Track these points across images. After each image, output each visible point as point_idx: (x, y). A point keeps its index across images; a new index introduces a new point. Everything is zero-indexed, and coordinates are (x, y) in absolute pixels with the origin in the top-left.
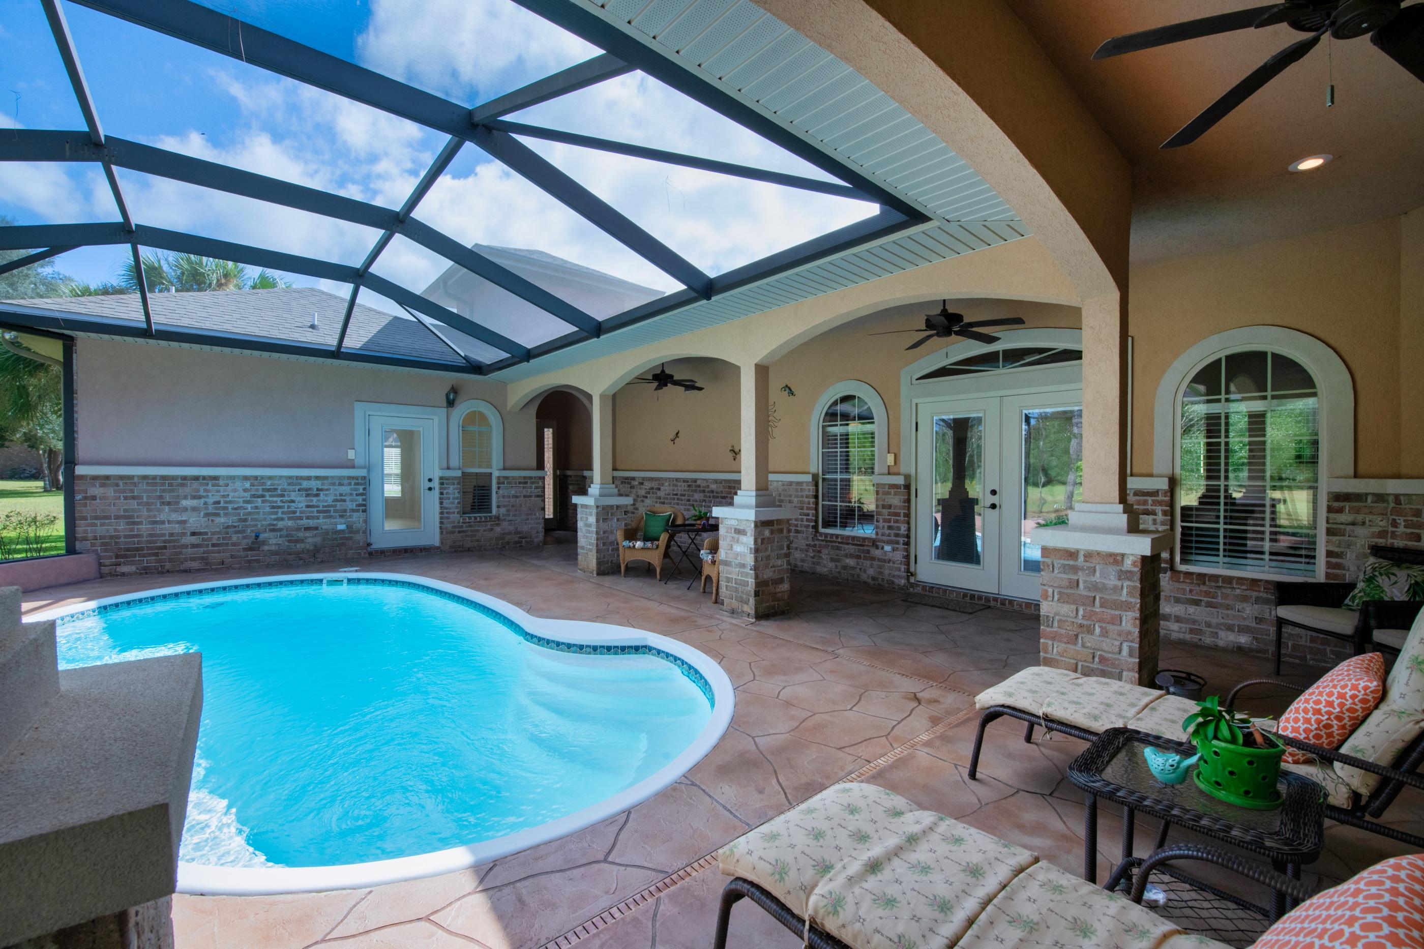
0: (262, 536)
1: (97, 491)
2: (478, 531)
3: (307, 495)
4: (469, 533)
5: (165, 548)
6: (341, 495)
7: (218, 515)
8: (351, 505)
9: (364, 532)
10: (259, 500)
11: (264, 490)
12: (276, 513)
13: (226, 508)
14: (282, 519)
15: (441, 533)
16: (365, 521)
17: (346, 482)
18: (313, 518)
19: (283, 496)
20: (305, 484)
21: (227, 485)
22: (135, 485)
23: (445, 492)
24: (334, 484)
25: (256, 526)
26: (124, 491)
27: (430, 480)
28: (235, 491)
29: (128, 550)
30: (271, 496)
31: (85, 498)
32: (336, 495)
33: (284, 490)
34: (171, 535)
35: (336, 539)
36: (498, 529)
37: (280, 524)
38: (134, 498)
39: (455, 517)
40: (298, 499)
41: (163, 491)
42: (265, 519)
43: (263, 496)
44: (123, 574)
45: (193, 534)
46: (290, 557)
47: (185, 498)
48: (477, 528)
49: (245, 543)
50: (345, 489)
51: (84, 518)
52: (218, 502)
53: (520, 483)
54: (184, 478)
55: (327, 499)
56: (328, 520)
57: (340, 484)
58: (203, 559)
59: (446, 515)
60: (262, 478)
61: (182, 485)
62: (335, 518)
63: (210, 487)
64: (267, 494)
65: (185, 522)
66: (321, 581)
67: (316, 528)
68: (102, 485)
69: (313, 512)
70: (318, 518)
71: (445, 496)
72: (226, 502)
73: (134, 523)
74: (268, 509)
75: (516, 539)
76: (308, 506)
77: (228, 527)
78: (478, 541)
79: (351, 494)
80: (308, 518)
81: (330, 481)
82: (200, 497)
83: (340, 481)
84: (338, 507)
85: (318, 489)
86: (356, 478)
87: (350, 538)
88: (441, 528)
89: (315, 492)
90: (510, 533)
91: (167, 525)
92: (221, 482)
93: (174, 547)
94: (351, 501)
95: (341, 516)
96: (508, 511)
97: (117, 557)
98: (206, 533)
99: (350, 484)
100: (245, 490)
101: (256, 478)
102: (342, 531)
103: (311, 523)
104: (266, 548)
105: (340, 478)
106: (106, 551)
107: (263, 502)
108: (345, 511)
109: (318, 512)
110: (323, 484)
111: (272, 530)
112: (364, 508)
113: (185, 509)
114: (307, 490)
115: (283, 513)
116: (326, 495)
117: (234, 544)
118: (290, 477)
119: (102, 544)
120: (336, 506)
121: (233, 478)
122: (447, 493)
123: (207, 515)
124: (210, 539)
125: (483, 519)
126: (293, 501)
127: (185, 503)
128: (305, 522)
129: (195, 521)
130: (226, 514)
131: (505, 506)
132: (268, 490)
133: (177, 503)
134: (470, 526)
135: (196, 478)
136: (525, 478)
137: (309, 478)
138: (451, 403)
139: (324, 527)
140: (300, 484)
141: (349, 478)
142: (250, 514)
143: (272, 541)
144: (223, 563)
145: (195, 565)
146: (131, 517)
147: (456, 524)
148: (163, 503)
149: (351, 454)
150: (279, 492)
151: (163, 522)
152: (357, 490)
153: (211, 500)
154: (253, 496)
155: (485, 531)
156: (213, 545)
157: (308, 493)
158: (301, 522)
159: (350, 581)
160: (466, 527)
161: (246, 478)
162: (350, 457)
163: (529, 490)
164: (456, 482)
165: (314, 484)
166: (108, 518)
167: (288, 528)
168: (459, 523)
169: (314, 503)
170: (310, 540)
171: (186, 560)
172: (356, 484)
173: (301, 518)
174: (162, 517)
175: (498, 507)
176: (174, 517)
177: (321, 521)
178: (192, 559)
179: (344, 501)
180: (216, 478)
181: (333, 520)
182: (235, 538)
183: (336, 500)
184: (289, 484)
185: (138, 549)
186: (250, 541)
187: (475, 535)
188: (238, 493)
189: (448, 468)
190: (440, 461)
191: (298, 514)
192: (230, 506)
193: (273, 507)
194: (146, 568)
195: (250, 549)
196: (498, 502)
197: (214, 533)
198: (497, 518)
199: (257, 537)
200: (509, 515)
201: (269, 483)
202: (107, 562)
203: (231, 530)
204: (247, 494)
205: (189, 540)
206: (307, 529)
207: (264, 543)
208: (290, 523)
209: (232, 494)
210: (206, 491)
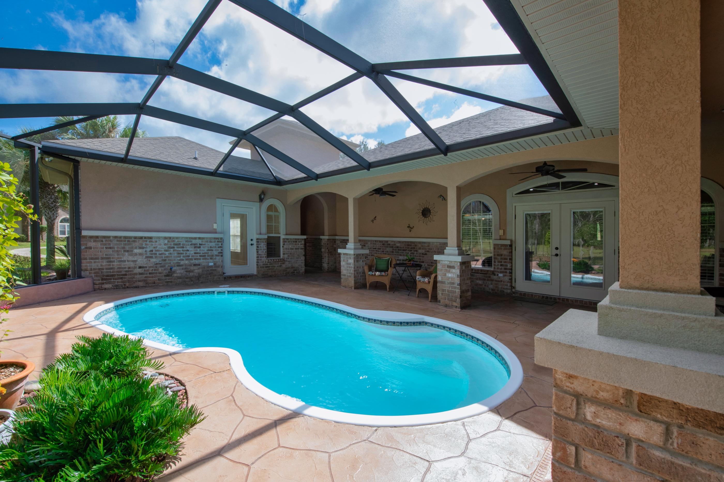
0: (174, 269)
1: (92, 244)
2: (275, 266)
4: (271, 268)
5: (126, 275)
6: (211, 247)
7: (152, 257)
8: (215, 253)
9: (222, 267)
10: (172, 250)
11: (174, 244)
12: (180, 257)
13: (156, 254)
14: (183, 260)
15: (258, 267)
16: (222, 261)
17: (213, 240)
18: (197, 259)
19: (183, 247)
20: (194, 242)
21: (156, 242)
22: (111, 241)
23: (259, 246)
24: (207, 242)
25: (170, 263)
26: (105, 244)
27: (252, 240)
28: (160, 245)
29: (108, 276)
30: (178, 248)
31: (86, 248)
32: (208, 247)
33: (183, 244)
34: (129, 268)
35: (208, 270)
36: (284, 266)
37: (182, 263)
38: (110, 248)
39: (264, 259)
40: (191, 249)
42: (175, 260)
43: (174, 248)
44: (105, 289)
45: (140, 267)
47: (136, 248)
48: (274, 265)
49: (165, 272)
50: (213, 244)
51: (86, 259)
52: (152, 251)
54: (135, 238)
55: (204, 249)
56: (205, 261)
57: (211, 242)
58: (145, 281)
59: (260, 258)
60: (173, 238)
61: (134, 241)
62: (208, 259)
63: (148, 243)
64: (175, 246)
65: (135, 261)
66: (214, 292)
67: (199, 265)
68: (95, 241)
69: (197, 256)
70: (200, 259)
71: (259, 248)
72: (156, 251)
73: (111, 262)
74: (176, 255)
75: (292, 271)
76: (195, 253)
77: (157, 264)
78: (275, 272)
79: (216, 247)
80: (195, 259)
81: (205, 240)
82: (143, 248)
83: (210, 241)
84: (209, 254)
85: (200, 244)
86: (217, 238)
87: (215, 270)
88: (257, 265)
89: (198, 246)
90: (289, 268)
91: (127, 263)
92: (153, 240)
93: (130, 274)
94: (216, 250)
95: (211, 259)
96: (288, 256)
97: (102, 280)
98: (146, 267)
99: (215, 242)
100: (165, 244)
101: (170, 238)
102: (211, 266)
103: (197, 262)
104: (175, 275)
105: (210, 238)
106: (97, 276)
107: (174, 251)
108: (213, 256)
109: (200, 256)
110: (202, 242)
111: (178, 266)
112: (221, 254)
113: (136, 254)
114: (195, 244)
115: (183, 257)
116: (204, 247)
117: (160, 273)
118: (187, 238)
119: (95, 273)
120: (208, 253)
121: (159, 238)
123: (147, 257)
124: (148, 270)
125: (277, 260)
126: (188, 251)
127: (136, 251)
128: (194, 262)
129: (141, 261)
130: (156, 257)
131: (287, 254)
132: (176, 244)
133: (132, 251)
134: (271, 264)
135: (141, 238)
136: (296, 239)
137: (195, 238)
138: (261, 200)
139: (203, 264)
140: (191, 242)
141: (215, 238)
142: (167, 257)
143: (178, 272)
144: (154, 283)
145: (141, 284)
146: (109, 258)
147: (264, 263)
148: (125, 251)
149: (215, 226)
150: (181, 246)
151: (125, 261)
152: (218, 245)
153: (148, 250)
154: (169, 247)
155: (278, 266)
156: (150, 273)
157: (195, 246)
158: (192, 262)
159: (229, 292)
160: (269, 264)
161: (165, 238)
162: (214, 228)
163: (298, 246)
164: (264, 241)
165: (198, 242)
167: (186, 265)
168: (266, 262)
169: (198, 252)
170: (196, 271)
171: (136, 281)
172: (218, 242)
173: (192, 259)
174: (125, 258)
175: (284, 254)
176: (131, 258)
177: (201, 261)
178: (139, 281)
179: (212, 250)
180: (151, 238)
181: (207, 261)
182: (160, 269)
183: (209, 250)
184: (186, 241)
185: (112, 276)
186: (167, 271)
187: (273, 269)
188: (161, 246)
189: (260, 234)
190: (256, 230)
191: (190, 257)
192: (158, 253)
193: (179, 254)
194: (117, 286)
195: (167, 276)
196: (284, 252)
197: (150, 267)
198: (284, 260)
199: (171, 269)
200: (289, 258)
201: (176, 241)
202: (97, 282)
203: (158, 266)
204: (166, 247)
205: (138, 271)
206: (195, 265)
207: (174, 272)
208: (187, 262)
209: (159, 247)
210: (146, 244)
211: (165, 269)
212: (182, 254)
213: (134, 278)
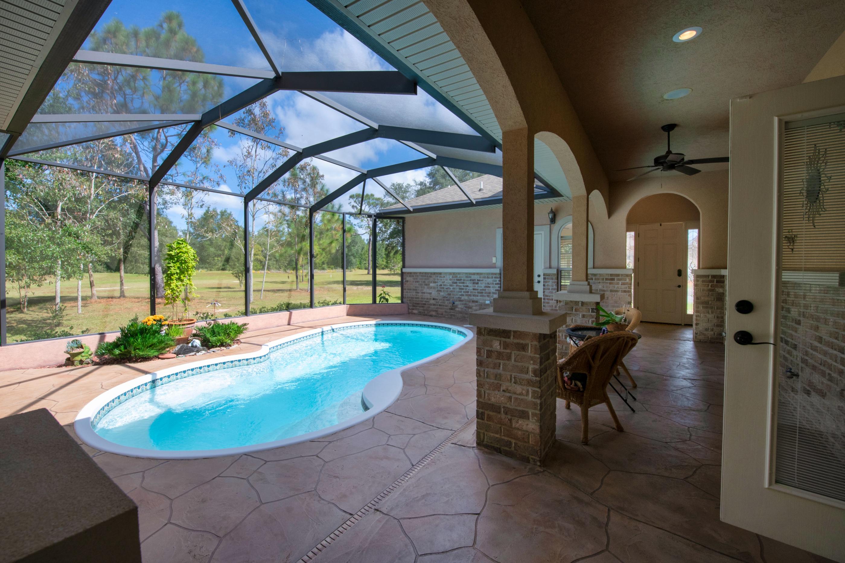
0: (456, 303)
3: (474, 283)
5: (425, 304)
6: (488, 284)
7: (441, 291)
8: (492, 290)
10: (455, 285)
11: (457, 280)
12: (461, 292)
13: (443, 288)
14: (463, 295)
19: (463, 283)
20: (473, 277)
21: (444, 277)
22: (418, 276)
23: (546, 284)
24: (485, 277)
25: (453, 298)
26: (414, 279)
27: (539, 276)
28: (447, 280)
29: (416, 304)
30: (459, 283)
31: (405, 281)
32: (486, 284)
33: (464, 280)
34: (427, 299)
37: (463, 298)
38: (417, 282)
40: (470, 285)
41: (425, 279)
42: (457, 295)
43: (456, 283)
44: (414, 314)
45: (434, 299)
46: (466, 316)
47: (431, 282)
49: (450, 306)
50: (490, 280)
51: (405, 289)
52: (441, 285)
53: (607, 279)
54: (431, 273)
55: (482, 285)
56: (482, 298)
57: (488, 278)
58: (436, 311)
59: (546, 301)
60: (456, 273)
61: (431, 277)
62: (485, 297)
63: (439, 278)
64: (458, 282)
65: (430, 293)
66: (450, 329)
67: (477, 302)
68: (410, 276)
69: (475, 292)
70: (477, 296)
71: (546, 287)
72: (444, 285)
73: (417, 293)
74: (458, 290)
76: (474, 289)
77: (444, 297)
79: (493, 284)
80: (474, 296)
81: (483, 275)
82: (436, 282)
83: (488, 276)
84: (487, 291)
85: (478, 280)
86: (495, 274)
89: (477, 282)
91: (426, 294)
92: (442, 275)
93: (428, 304)
94: (493, 287)
95: (488, 296)
97: (413, 306)
98: (437, 299)
99: (492, 278)
100: (450, 280)
101: (454, 273)
102: (488, 305)
103: (475, 298)
104: (457, 309)
105: (488, 274)
106: (410, 303)
107: (457, 286)
108: (490, 293)
109: (478, 293)
110: (480, 277)
111: (460, 301)
113: (431, 288)
114: (473, 280)
115: (464, 292)
116: (481, 283)
117: (446, 306)
118: (466, 273)
119: (410, 300)
120: (485, 290)
121: (446, 273)
122: (548, 285)
123: (438, 291)
124: (438, 302)
126: (467, 286)
127: (432, 285)
128: (472, 298)
129: (434, 293)
130: (444, 291)
132: (459, 280)
133: (429, 285)
135: (434, 273)
136: (611, 275)
137: (474, 274)
139: (481, 301)
140: (470, 277)
141: (492, 274)
142: (451, 291)
143: (460, 306)
144: (442, 314)
145: (434, 313)
146: (416, 290)
148: (425, 285)
149: (494, 260)
150: (462, 281)
151: (424, 293)
152: (495, 281)
153: (439, 284)
154: (453, 283)
156: (440, 305)
158: (470, 298)
159: (458, 332)
161: (450, 274)
162: (494, 262)
163: (616, 286)
164: (554, 277)
165: (476, 277)
166: (410, 290)
167: (465, 300)
168: (556, 307)
169: (476, 288)
170: (474, 308)
171: (431, 311)
172: (495, 278)
173: (470, 295)
174: (425, 291)
176: (428, 291)
177: (479, 298)
178: (433, 311)
179: (489, 287)
180: (440, 273)
182: (446, 303)
183: (486, 287)
184: (466, 277)
185: (418, 304)
188: (448, 280)
189: (550, 267)
190: (544, 263)
191: (469, 293)
192: (445, 287)
193: (460, 289)
194: (420, 312)
195: (451, 309)
197: (440, 300)
199: (454, 303)
201: (459, 276)
202: (411, 308)
203: (445, 299)
204: (450, 282)
205: (432, 302)
206: (473, 301)
207: (456, 307)
208: (466, 298)
209: (446, 281)
210: (438, 279)
211: (450, 303)
212: (462, 289)
213: (429, 307)
